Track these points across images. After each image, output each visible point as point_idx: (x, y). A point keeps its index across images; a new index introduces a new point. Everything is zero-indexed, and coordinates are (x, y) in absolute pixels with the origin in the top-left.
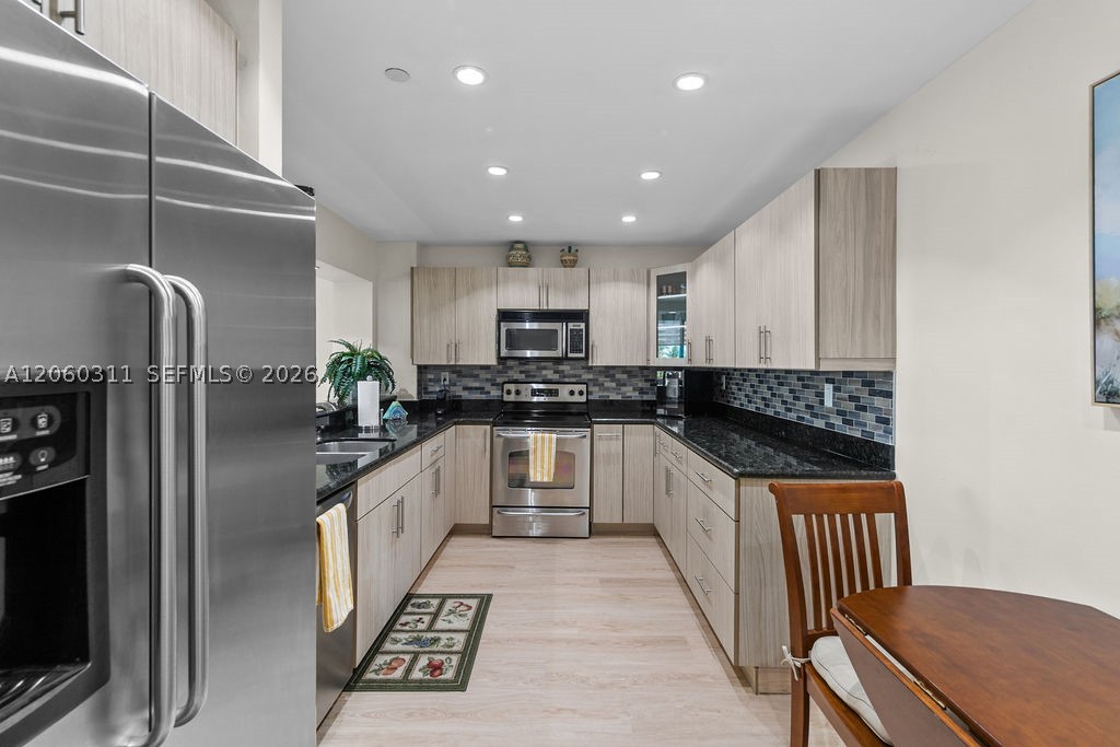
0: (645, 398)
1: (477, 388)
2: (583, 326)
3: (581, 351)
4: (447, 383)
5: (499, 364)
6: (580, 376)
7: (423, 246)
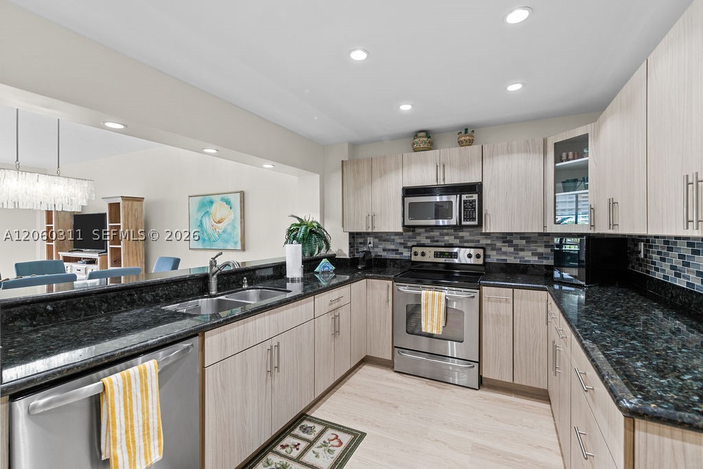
0: (545, 262)
1: (393, 250)
2: (475, 197)
3: (474, 219)
4: (371, 245)
5: (404, 230)
6: (479, 241)
7: (354, 146)
